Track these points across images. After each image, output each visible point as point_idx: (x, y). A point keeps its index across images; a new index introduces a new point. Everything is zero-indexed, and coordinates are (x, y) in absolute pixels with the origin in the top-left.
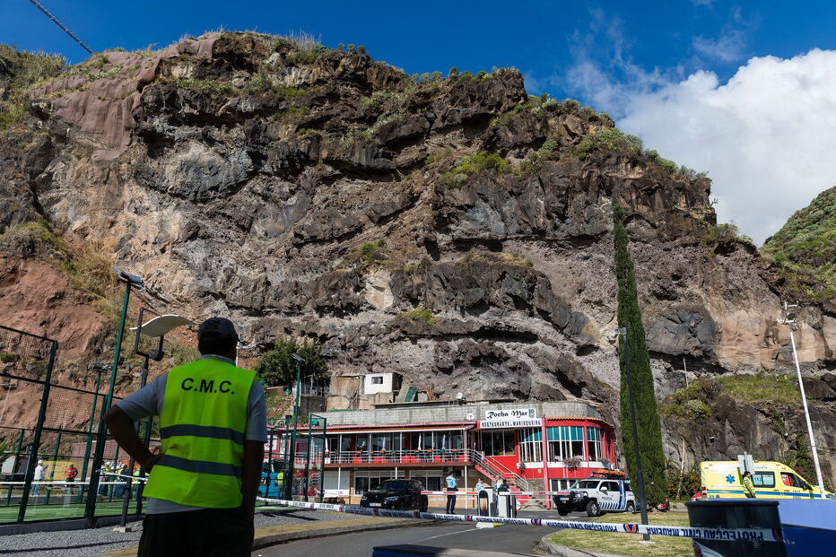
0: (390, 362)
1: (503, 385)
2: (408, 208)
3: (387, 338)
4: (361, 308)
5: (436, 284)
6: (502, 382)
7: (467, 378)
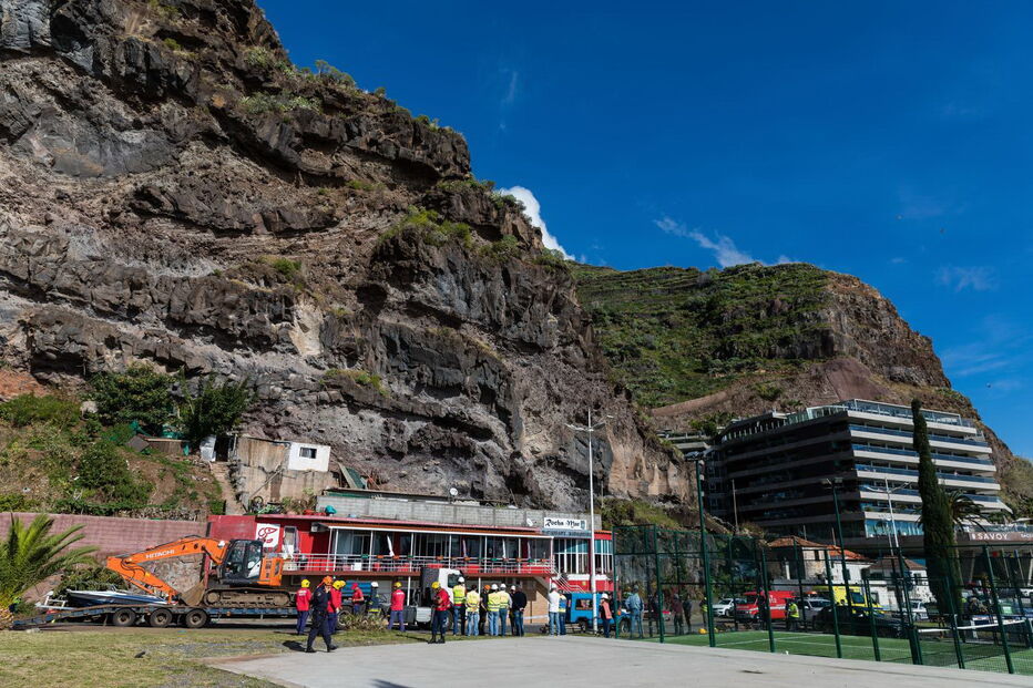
0: (309, 430)
1: (464, 483)
2: (315, 230)
3: (313, 398)
4: (275, 346)
5: (381, 346)
6: (462, 478)
7: (420, 468)
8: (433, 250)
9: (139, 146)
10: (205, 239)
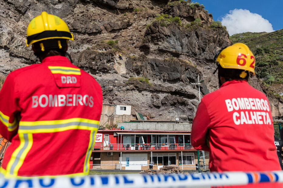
0: (125, 100)
1: (184, 116)
2: (124, 29)
3: (125, 88)
4: (110, 71)
5: (149, 67)
6: (184, 114)
7: (167, 111)
8: (165, 28)
9: (61, 9)
10: (85, 38)
